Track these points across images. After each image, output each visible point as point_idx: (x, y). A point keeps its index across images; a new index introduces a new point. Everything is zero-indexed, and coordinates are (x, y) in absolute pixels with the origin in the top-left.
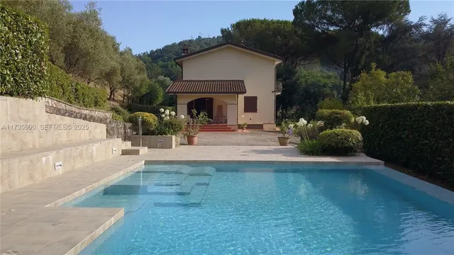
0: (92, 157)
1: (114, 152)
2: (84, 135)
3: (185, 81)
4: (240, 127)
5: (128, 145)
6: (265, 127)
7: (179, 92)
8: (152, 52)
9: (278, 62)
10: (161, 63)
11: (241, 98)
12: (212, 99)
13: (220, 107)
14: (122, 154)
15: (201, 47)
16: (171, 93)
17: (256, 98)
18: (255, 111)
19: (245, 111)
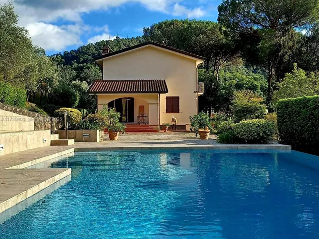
0: (26, 143)
1: (44, 142)
2: (15, 126)
3: (106, 81)
4: (163, 128)
5: (56, 137)
6: (188, 128)
7: (99, 92)
8: (66, 54)
9: (199, 62)
10: (75, 65)
11: (163, 97)
12: (132, 99)
13: (142, 108)
14: (51, 145)
15: (120, 48)
16: (91, 92)
17: (178, 98)
18: (178, 111)
19: (167, 111)
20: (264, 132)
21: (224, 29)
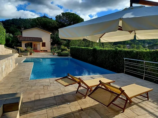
3: (23, 37)
4: (41, 51)
6: (48, 51)
7: (22, 41)
9: (51, 33)
11: (41, 43)
12: (32, 43)
13: (35, 45)
15: (21, 22)
16: (20, 41)
17: (45, 43)
18: (45, 46)
19: (42, 46)
20: (67, 54)
21: (57, 23)
